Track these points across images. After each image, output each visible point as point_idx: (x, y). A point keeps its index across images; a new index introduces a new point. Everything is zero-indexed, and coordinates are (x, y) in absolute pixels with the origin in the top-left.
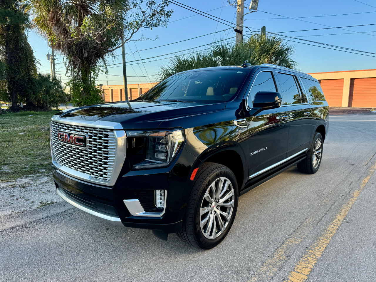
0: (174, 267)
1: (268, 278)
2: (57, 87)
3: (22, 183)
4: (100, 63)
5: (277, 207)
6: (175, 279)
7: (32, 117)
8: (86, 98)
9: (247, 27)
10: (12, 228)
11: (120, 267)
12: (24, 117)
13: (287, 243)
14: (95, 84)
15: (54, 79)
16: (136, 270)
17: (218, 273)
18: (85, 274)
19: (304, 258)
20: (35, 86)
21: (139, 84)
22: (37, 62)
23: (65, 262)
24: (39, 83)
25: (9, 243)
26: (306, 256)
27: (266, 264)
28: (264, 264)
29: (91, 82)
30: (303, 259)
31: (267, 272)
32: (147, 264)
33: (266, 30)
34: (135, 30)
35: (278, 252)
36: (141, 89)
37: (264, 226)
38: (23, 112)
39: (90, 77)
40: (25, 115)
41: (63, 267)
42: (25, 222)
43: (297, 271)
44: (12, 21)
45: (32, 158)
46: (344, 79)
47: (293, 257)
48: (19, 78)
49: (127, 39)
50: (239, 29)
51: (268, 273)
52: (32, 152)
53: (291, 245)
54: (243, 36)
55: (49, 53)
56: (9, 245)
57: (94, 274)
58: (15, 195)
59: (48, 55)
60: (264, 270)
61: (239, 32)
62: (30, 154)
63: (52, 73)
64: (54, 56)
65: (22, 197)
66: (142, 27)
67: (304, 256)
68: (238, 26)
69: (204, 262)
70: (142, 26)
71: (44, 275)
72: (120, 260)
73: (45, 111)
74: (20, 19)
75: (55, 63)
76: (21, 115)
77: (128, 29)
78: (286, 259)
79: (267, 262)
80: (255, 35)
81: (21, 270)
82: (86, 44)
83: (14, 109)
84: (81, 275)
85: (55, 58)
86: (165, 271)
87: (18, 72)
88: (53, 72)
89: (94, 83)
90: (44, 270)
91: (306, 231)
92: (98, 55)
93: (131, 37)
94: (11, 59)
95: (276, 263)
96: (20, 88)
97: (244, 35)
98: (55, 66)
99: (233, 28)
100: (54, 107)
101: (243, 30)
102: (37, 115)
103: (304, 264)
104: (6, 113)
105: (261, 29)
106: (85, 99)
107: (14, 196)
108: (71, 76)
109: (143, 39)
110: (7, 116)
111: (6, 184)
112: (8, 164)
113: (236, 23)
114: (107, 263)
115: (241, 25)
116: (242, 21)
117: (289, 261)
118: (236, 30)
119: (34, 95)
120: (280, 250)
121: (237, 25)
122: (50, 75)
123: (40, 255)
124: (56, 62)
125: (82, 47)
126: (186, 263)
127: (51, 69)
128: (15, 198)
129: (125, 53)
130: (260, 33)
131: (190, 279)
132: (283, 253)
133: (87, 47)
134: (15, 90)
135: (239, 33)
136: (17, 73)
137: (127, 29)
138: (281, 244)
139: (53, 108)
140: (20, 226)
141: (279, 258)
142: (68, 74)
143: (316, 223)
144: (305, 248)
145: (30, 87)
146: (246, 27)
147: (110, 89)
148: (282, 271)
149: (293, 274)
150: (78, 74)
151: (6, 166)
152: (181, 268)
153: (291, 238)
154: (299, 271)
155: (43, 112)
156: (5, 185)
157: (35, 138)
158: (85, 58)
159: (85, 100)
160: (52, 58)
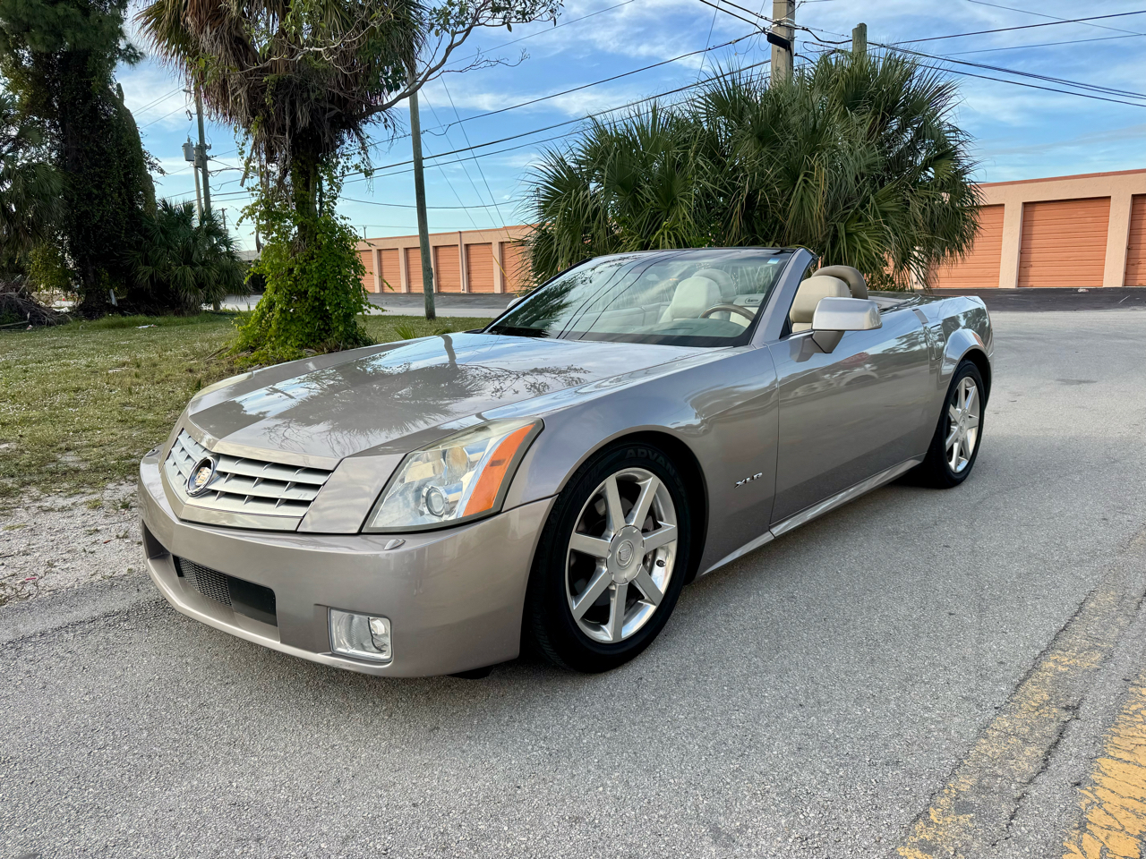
0: (664, 740)
1: (1018, 780)
2: (215, 242)
3: (119, 496)
4: (349, 143)
5: (977, 559)
6: (673, 778)
7: (144, 331)
8: (308, 258)
9: (807, 30)
10: (93, 620)
11: (470, 738)
12: (120, 332)
13: (1051, 664)
14: (333, 215)
15: (207, 215)
16: (530, 747)
17: (825, 760)
18: (352, 761)
19: (1131, 713)
20: (151, 239)
21: (460, 232)
22: (153, 166)
23: (276, 722)
24: (163, 231)
25: (83, 662)
26: (1134, 708)
27: (996, 733)
28: (990, 732)
29: (321, 207)
30: (1128, 718)
31: (1007, 758)
32: (564, 729)
33: (869, 39)
34: (458, 38)
35: (1028, 694)
36: (467, 246)
37: (950, 614)
38: (118, 318)
39: (318, 194)
40: (122, 326)
41: (270, 737)
42: (134, 601)
43: (1118, 756)
44: (76, 40)
45: (151, 433)
46: (1109, 197)
47: (1085, 710)
48: (102, 216)
49: (433, 65)
50: (782, 33)
51: (1011, 762)
52: (150, 416)
53: (1066, 673)
54: (795, 58)
55: (189, 140)
56: (84, 668)
57: (384, 759)
58: (99, 528)
59: (187, 147)
60: (994, 753)
61: (783, 43)
62: (143, 421)
63: (199, 200)
64: (206, 147)
65: (121, 534)
66: (480, 24)
67: (1125, 707)
68: (779, 24)
69: (767, 725)
70: (481, 21)
71: (207, 763)
72: (469, 716)
73: (183, 314)
74: (99, 34)
75: (209, 169)
76: (112, 326)
77: (437, 34)
78: (1066, 716)
79: (995, 725)
80: (834, 52)
81: (126, 748)
82: (303, 86)
83: (89, 311)
84: (338, 763)
85: (208, 153)
86: (635, 753)
87: (97, 196)
88: (202, 195)
89: (332, 212)
90: (205, 748)
91: (1105, 630)
92: (344, 120)
93: (444, 61)
94: (77, 159)
95: (1032, 729)
96: (106, 246)
97: (796, 55)
98: (210, 179)
99: (763, 31)
100: (208, 302)
101: (793, 39)
102: (160, 325)
103: (1135, 734)
104: (69, 321)
105: (851, 35)
106: (305, 261)
107: (97, 531)
108: (259, 187)
109: (482, 65)
110: (70, 329)
111: (72, 500)
112: (75, 448)
113: (770, 16)
114: (425, 726)
115: (788, 21)
116: (791, 9)
117: (1075, 725)
118: (773, 39)
119: (147, 267)
120: (1033, 689)
121: (774, 23)
122: (192, 207)
123: (190, 700)
124: (211, 165)
125: (292, 96)
126: (704, 728)
127: (195, 188)
128: (101, 537)
129: (421, 130)
130: (849, 47)
131: (729, 780)
132: (1046, 697)
133: (309, 95)
134: (91, 251)
135: (781, 49)
136: (96, 202)
137: (433, 32)
138: (1030, 668)
139: (205, 307)
140: (117, 614)
141: (1037, 713)
142: (250, 183)
143: (1133, 606)
144: (1123, 683)
145: (136, 242)
146: (803, 29)
147: (374, 249)
148: (1059, 756)
149: (1108, 767)
150: (280, 182)
151: (72, 453)
152: (690, 743)
153: (1059, 652)
154: (1126, 756)
155: (176, 319)
156: (69, 502)
157: (155, 380)
158: (304, 129)
159: (305, 264)
160: (199, 155)
